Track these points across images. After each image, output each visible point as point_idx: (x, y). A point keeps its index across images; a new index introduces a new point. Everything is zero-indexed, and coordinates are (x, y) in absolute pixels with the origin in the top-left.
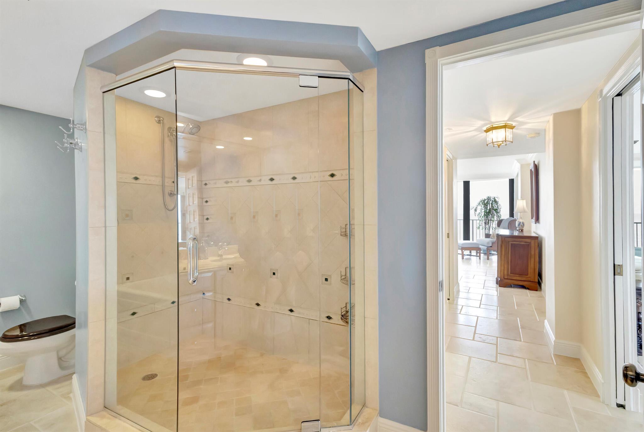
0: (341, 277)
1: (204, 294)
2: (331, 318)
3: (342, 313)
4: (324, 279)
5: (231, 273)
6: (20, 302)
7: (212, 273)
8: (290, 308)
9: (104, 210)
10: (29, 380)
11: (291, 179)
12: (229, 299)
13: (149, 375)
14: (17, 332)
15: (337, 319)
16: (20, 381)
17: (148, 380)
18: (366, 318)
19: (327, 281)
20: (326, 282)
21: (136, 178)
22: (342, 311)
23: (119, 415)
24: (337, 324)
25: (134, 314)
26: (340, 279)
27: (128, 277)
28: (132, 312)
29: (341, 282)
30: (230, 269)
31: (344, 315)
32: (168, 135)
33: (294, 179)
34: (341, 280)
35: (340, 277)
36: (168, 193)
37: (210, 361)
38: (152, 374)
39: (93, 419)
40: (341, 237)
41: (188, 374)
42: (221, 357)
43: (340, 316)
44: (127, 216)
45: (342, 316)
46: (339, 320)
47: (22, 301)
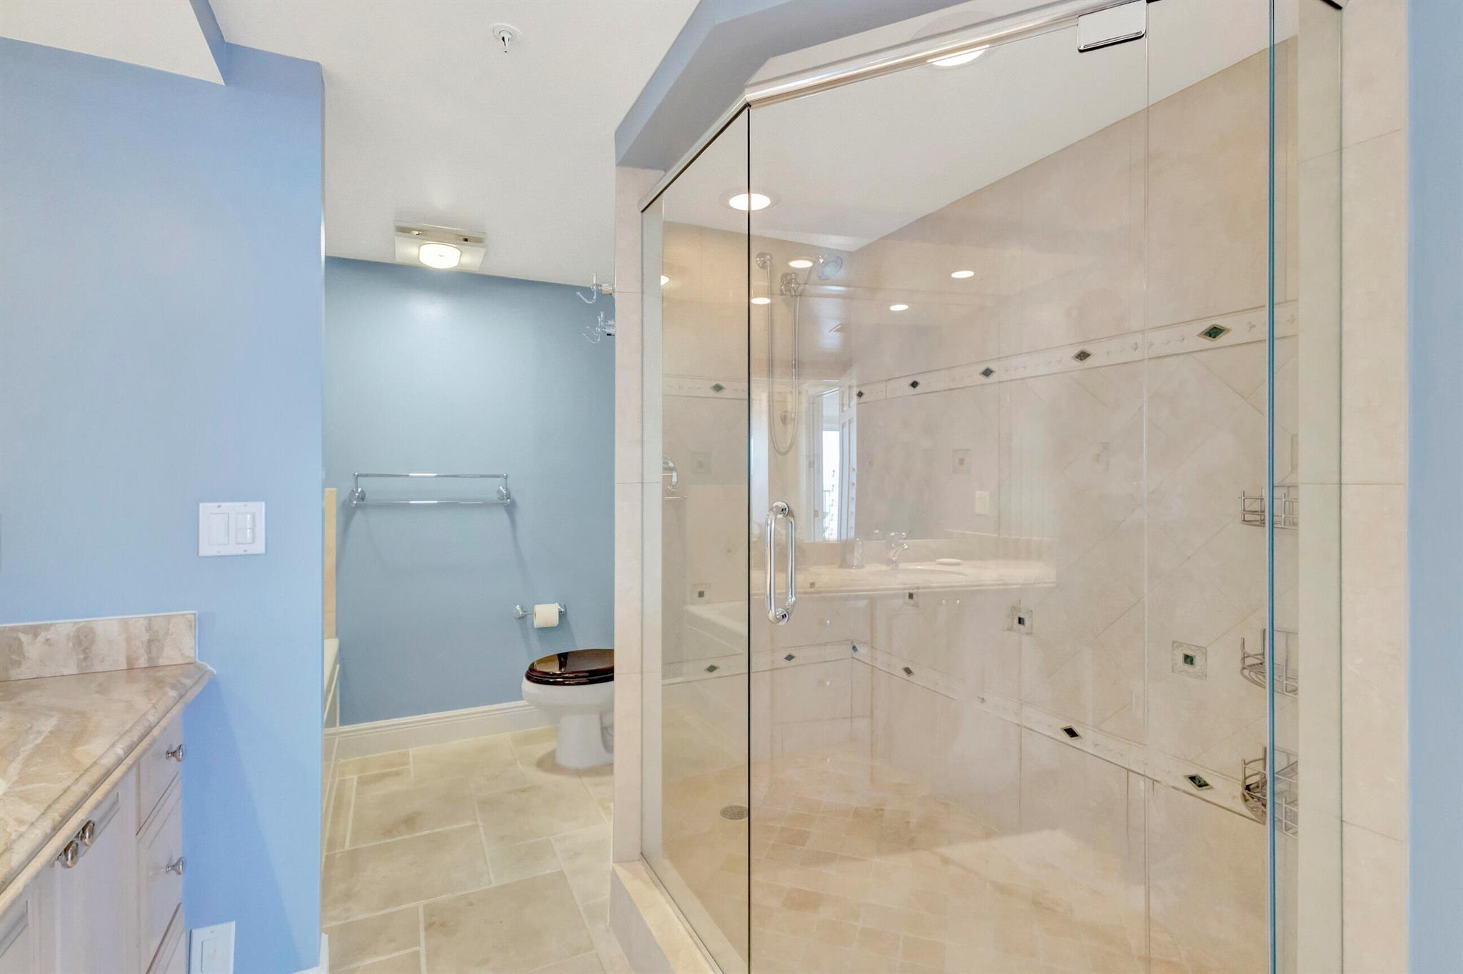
0: (1244, 658)
1: (854, 648)
2: (1206, 785)
3: (1246, 778)
4: (1181, 658)
5: (913, 605)
6: (560, 616)
7: (866, 602)
8: (1067, 725)
9: (640, 449)
10: (564, 759)
11: (1072, 358)
12: (908, 671)
13: (736, 807)
14: (554, 669)
15: (1227, 791)
16: (552, 755)
17: (731, 818)
18: (1346, 822)
19: (1192, 664)
20: (1187, 667)
21: (718, 388)
22: (1248, 772)
23: (660, 882)
24: (1228, 810)
25: (712, 669)
26: (1240, 666)
27: (702, 590)
28: (708, 665)
29: (1242, 674)
30: (911, 596)
31: (1258, 787)
32: (781, 290)
33: (1081, 360)
34: (1244, 668)
35: (1240, 657)
36: (781, 417)
37: (857, 813)
38: (740, 807)
39: (621, 872)
40: (1246, 527)
41: (808, 830)
42: (882, 810)
43: (1239, 790)
44: (700, 465)
45: (1248, 788)
46: (1234, 797)
47: (562, 615)
